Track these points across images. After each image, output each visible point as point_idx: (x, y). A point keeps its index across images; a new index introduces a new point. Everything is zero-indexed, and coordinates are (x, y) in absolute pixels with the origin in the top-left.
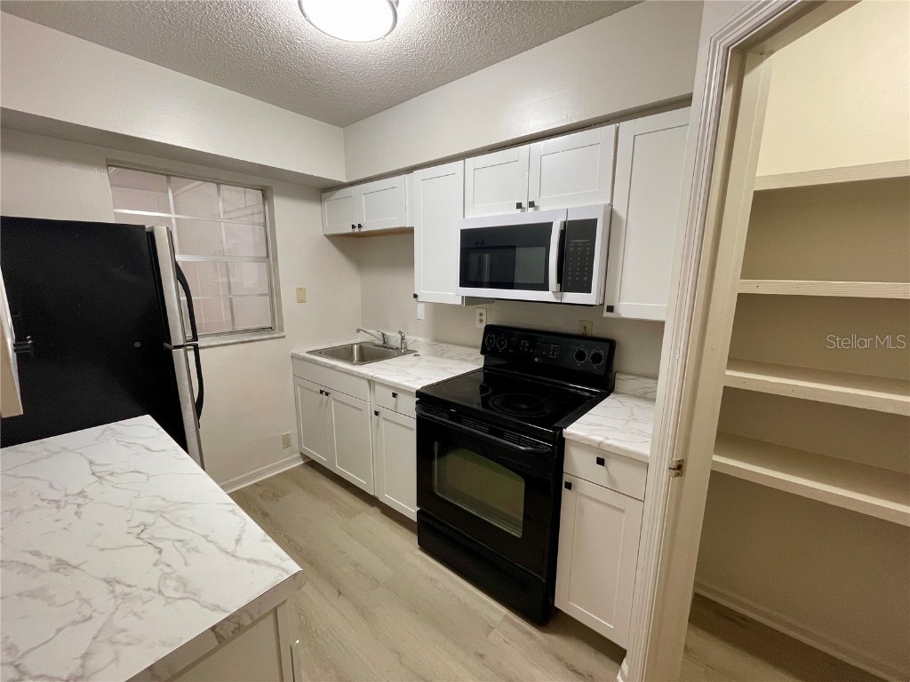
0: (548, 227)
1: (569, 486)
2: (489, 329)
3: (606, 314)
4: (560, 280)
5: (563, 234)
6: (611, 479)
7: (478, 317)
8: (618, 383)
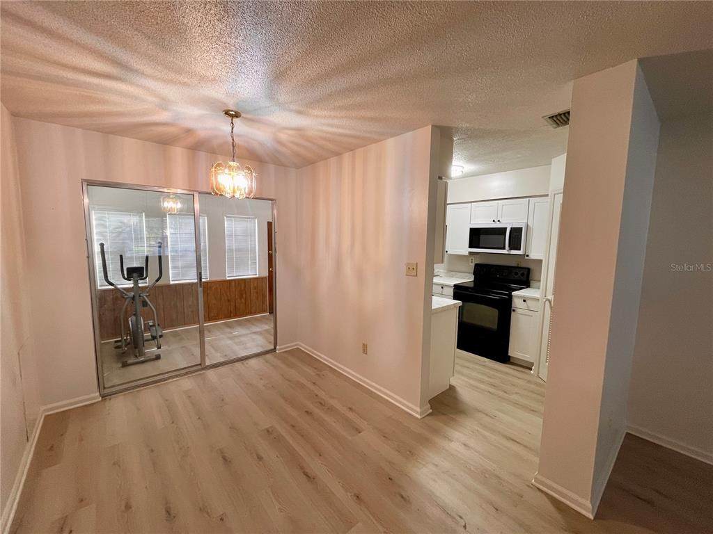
0: (505, 229)
1: (514, 311)
2: (476, 265)
3: (526, 258)
4: (509, 246)
5: (510, 231)
6: (528, 307)
7: (470, 261)
8: (531, 285)
